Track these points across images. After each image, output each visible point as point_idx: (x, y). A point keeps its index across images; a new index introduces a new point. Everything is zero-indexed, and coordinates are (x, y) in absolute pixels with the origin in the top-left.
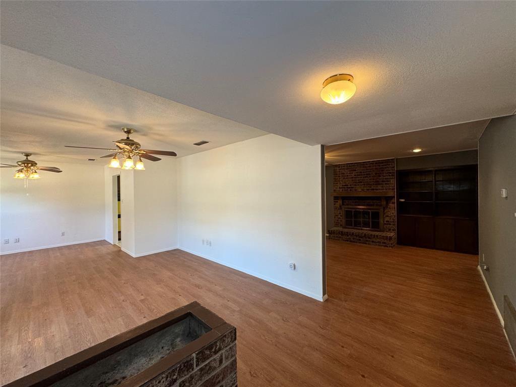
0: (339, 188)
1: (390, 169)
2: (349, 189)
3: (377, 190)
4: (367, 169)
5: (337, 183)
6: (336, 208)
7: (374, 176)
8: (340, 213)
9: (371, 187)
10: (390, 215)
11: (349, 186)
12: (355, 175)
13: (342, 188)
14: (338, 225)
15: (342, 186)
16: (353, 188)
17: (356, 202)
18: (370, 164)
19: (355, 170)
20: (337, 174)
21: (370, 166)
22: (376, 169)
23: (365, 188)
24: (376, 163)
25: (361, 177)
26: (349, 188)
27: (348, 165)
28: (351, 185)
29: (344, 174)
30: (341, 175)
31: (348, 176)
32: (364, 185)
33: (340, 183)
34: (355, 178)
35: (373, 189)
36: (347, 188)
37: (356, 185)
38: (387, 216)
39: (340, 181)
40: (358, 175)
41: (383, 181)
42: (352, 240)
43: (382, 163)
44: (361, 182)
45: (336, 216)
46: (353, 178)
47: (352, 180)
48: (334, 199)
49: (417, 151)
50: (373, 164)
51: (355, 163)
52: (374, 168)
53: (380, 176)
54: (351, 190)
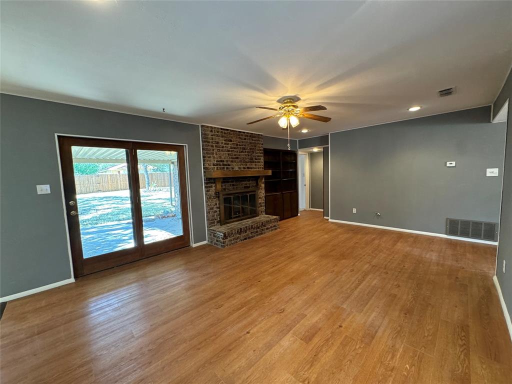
0: (214, 165)
1: (260, 145)
2: (226, 167)
3: (251, 168)
4: (242, 142)
5: (210, 157)
6: (209, 198)
7: (249, 152)
8: (216, 204)
9: (246, 165)
10: (261, 197)
11: (225, 163)
12: (231, 148)
13: (217, 165)
14: (214, 223)
15: (217, 161)
16: (229, 165)
17: (233, 185)
18: (245, 136)
19: (231, 141)
20: (209, 142)
21: (245, 139)
22: (251, 143)
23: (242, 166)
24: (250, 136)
25: (237, 152)
26: (226, 165)
27: (224, 131)
28: (227, 161)
29: (218, 143)
30: (214, 145)
31: (223, 147)
32: (241, 161)
33: (214, 157)
34: (231, 151)
35: (248, 168)
36: (223, 165)
37: (233, 162)
38: (260, 198)
39: (213, 154)
40: (234, 148)
41: (256, 159)
42: (250, 235)
43: (255, 137)
44: (237, 158)
45: (212, 209)
46: (229, 151)
47: (229, 155)
50: (247, 136)
51: (231, 130)
52: (249, 141)
54: (227, 168)
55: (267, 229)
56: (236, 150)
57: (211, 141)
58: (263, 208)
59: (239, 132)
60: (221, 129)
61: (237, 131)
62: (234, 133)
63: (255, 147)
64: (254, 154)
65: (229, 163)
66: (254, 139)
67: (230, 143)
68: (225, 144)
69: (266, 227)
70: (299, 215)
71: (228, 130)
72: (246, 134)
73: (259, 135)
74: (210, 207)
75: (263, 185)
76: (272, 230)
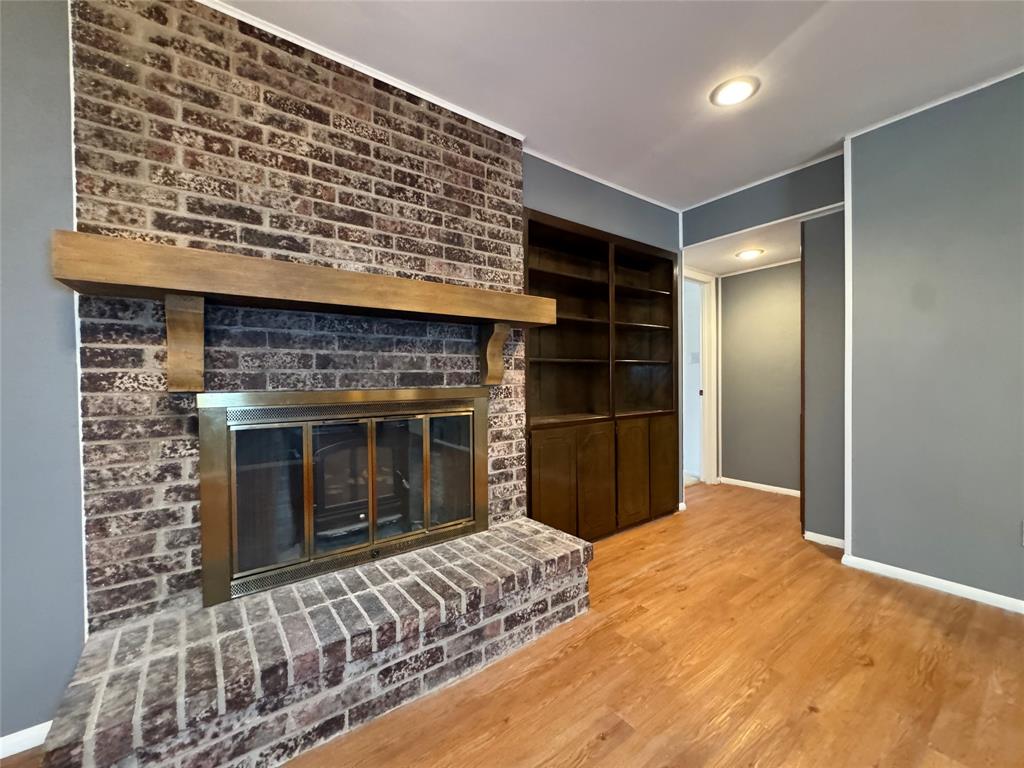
0: (162, 222)
1: (507, 186)
2: (268, 251)
4: (400, 145)
6: (106, 429)
7: (438, 204)
8: (172, 470)
9: (422, 266)
10: (507, 431)
11: (266, 228)
12: (320, 155)
15: (195, 206)
17: (324, 362)
18: (421, 117)
19: (321, 117)
20: (130, 76)
21: (419, 134)
22: (451, 162)
24: (450, 129)
25: (364, 185)
28: (282, 221)
29: (211, 99)
30: (178, 105)
31: (253, 134)
32: (386, 241)
33: (170, 178)
34: (320, 173)
36: (249, 236)
37: (327, 232)
38: (498, 436)
39: (164, 154)
40: (341, 161)
41: (480, 245)
42: (377, 691)
43: (478, 141)
44: (362, 219)
45: (116, 502)
46: (297, 166)
47: (298, 187)
48: (88, 333)
49: (735, 92)
50: (433, 122)
51: (317, 59)
52: (440, 150)
53: (467, 214)
55: (511, 622)
56: (353, 174)
57: (146, 71)
58: (516, 487)
59: (378, 84)
60: (245, 28)
61: (364, 78)
62: (348, 81)
63: (478, 185)
64: (472, 221)
65: (299, 235)
66: (473, 147)
67: (311, 125)
68: (270, 120)
69: (502, 616)
70: (682, 506)
71: (298, 50)
72: (423, 107)
73: (502, 136)
74: (111, 488)
75: (517, 378)
76: (540, 627)
